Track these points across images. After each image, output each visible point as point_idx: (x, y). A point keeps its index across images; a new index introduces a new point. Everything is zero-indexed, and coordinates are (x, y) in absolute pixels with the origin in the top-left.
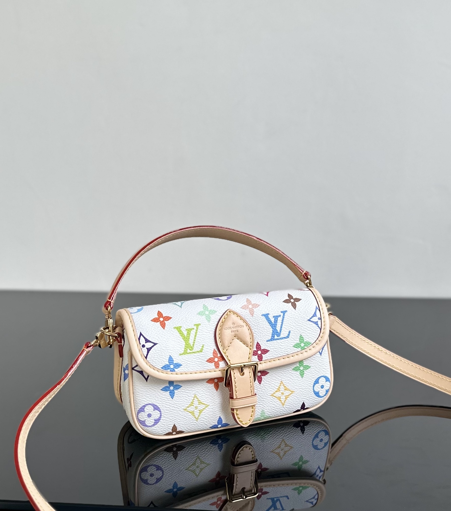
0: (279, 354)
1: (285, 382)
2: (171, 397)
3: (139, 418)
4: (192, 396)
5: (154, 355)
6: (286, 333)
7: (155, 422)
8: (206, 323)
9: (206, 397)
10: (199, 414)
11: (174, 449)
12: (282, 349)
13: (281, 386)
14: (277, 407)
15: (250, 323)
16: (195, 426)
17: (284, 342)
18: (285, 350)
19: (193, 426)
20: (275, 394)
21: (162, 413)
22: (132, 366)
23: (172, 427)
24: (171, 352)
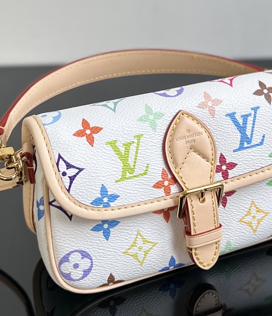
0: (250, 167)
1: (257, 201)
2: (106, 238)
3: (62, 270)
4: (134, 233)
5: (80, 186)
6: (260, 139)
7: (84, 274)
8: (150, 132)
9: (152, 233)
10: (143, 257)
11: (111, 303)
12: (255, 161)
13: (252, 207)
14: (246, 236)
15: (210, 128)
16: (139, 273)
17: (257, 151)
18: (258, 161)
19: (136, 272)
20: (244, 218)
21: (93, 260)
22: (49, 201)
23: (108, 278)
24: (104, 179)
